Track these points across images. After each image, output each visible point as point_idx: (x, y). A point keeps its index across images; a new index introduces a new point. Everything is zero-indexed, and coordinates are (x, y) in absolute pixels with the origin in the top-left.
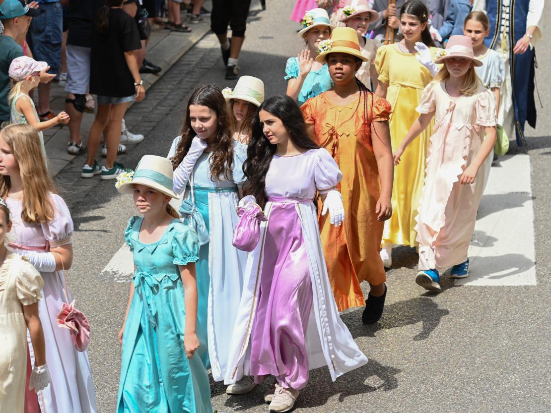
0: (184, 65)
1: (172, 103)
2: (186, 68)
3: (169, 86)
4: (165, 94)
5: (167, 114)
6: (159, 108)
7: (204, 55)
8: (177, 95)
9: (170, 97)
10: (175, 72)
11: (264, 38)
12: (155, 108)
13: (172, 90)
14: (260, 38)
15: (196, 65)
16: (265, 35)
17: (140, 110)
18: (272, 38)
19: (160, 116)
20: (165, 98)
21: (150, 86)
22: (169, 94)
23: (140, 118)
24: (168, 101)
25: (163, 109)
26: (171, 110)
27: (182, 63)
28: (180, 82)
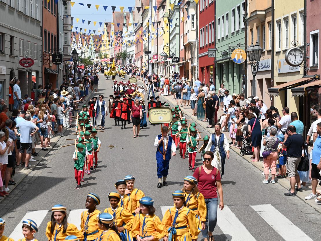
0: (23, 183)
1: (19, 195)
2: (24, 184)
3: (18, 190)
4: (17, 193)
5: (18, 199)
6: (15, 197)
7: (30, 179)
8: (21, 193)
9: (19, 194)
10: (20, 185)
11: (49, 173)
12: (14, 198)
13: (19, 191)
14: (48, 173)
15: (27, 182)
16: (50, 172)
17: (9, 199)
18: (52, 172)
19: (15, 200)
20: (17, 194)
21: (12, 190)
22: (18, 193)
23: (9, 201)
24: (18, 195)
25: (16, 198)
26: (19, 198)
27: (23, 182)
28: (22, 188)
